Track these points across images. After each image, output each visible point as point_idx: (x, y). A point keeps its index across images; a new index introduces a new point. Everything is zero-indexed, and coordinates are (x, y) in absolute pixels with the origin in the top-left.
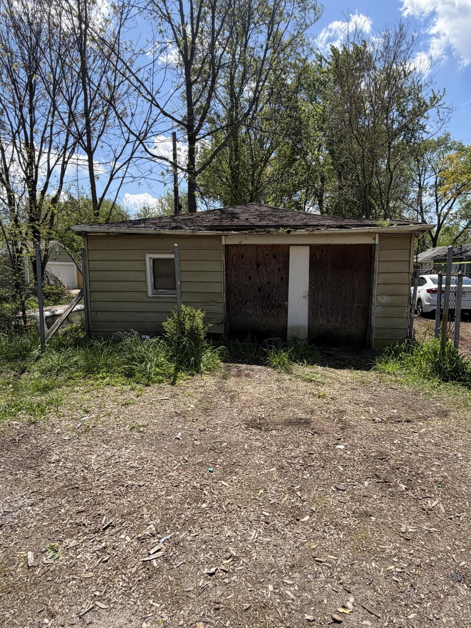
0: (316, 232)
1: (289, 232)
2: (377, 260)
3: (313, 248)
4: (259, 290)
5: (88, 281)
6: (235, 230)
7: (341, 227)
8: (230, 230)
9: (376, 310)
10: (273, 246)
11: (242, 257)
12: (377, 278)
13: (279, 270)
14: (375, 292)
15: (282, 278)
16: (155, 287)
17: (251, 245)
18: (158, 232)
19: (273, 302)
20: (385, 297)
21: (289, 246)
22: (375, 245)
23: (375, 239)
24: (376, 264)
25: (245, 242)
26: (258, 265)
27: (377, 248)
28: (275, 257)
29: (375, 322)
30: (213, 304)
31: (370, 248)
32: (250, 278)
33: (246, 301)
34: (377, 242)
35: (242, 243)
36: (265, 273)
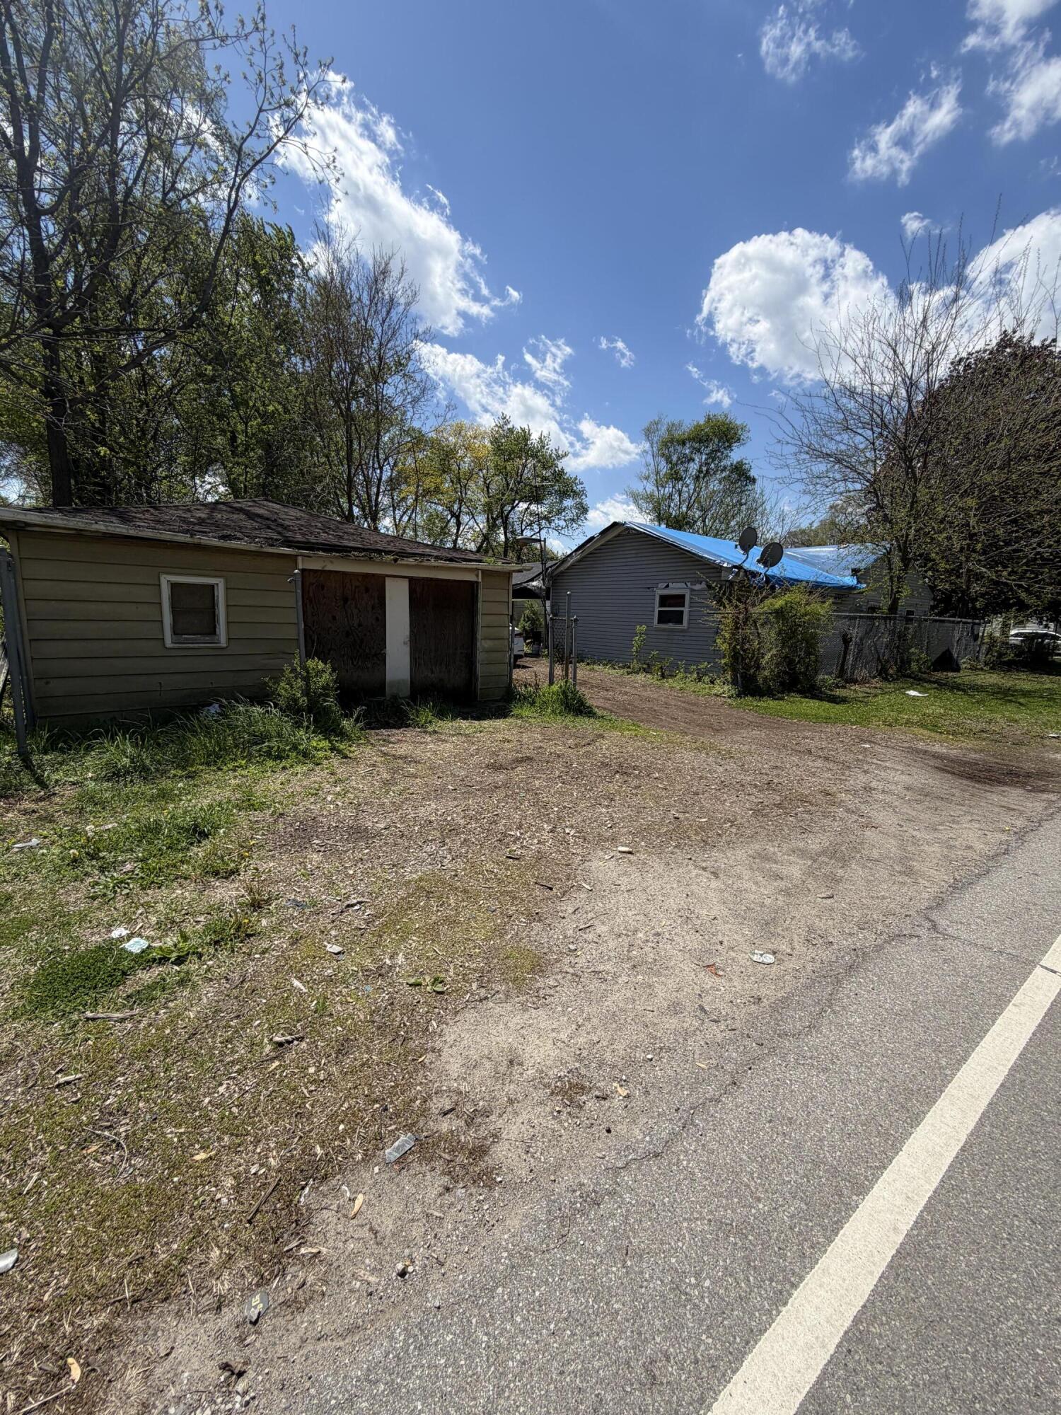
0: (425, 563)
1: (396, 560)
2: (480, 600)
3: (412, 581)
4: (348, 634)
5: (24, 618)
6: (324, 550)
7: (451, 560)
8: (318, 549)
9: (480, 656)
10: (366, 576)
11: (323, 587)
12: (482, 621)
13: (373, 608)
14: (479, 636)
15: (377, 619)
16: (175, 632)
17: (336, 572)
18: (196, 541)
19: (367, 651)
20: (489, 642)
21: (383, 577)
22: (477, 582)
23: (477, 576)
24: (480, 605)
25: (330, 567)
26: (345, 600)
27: (481, 586)
28: (367, 590)
29: (480, 669)
30: (281, 656)
31: (473, 586)
32: (334, 618)
33: (329, 650)
34: (480, 580)
35: (326, 569)
36: (355, 611)
